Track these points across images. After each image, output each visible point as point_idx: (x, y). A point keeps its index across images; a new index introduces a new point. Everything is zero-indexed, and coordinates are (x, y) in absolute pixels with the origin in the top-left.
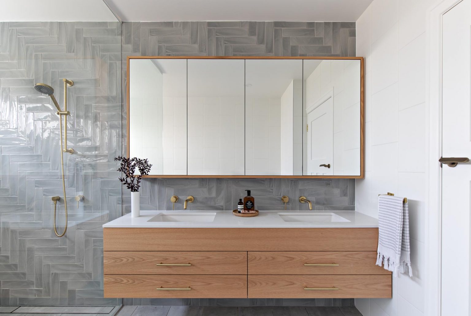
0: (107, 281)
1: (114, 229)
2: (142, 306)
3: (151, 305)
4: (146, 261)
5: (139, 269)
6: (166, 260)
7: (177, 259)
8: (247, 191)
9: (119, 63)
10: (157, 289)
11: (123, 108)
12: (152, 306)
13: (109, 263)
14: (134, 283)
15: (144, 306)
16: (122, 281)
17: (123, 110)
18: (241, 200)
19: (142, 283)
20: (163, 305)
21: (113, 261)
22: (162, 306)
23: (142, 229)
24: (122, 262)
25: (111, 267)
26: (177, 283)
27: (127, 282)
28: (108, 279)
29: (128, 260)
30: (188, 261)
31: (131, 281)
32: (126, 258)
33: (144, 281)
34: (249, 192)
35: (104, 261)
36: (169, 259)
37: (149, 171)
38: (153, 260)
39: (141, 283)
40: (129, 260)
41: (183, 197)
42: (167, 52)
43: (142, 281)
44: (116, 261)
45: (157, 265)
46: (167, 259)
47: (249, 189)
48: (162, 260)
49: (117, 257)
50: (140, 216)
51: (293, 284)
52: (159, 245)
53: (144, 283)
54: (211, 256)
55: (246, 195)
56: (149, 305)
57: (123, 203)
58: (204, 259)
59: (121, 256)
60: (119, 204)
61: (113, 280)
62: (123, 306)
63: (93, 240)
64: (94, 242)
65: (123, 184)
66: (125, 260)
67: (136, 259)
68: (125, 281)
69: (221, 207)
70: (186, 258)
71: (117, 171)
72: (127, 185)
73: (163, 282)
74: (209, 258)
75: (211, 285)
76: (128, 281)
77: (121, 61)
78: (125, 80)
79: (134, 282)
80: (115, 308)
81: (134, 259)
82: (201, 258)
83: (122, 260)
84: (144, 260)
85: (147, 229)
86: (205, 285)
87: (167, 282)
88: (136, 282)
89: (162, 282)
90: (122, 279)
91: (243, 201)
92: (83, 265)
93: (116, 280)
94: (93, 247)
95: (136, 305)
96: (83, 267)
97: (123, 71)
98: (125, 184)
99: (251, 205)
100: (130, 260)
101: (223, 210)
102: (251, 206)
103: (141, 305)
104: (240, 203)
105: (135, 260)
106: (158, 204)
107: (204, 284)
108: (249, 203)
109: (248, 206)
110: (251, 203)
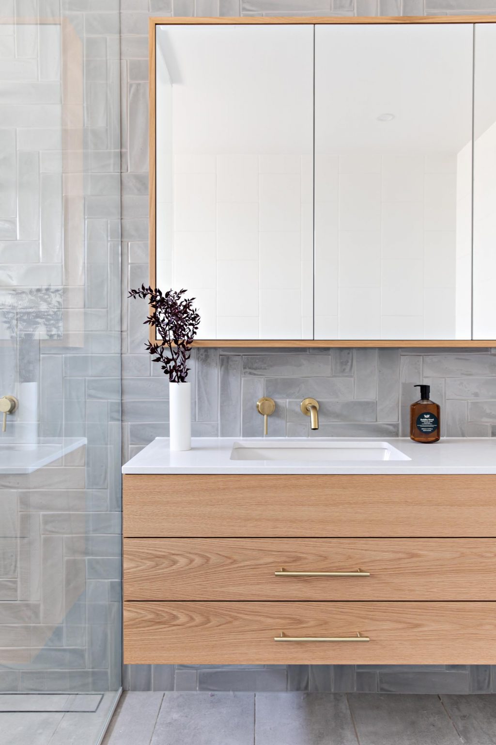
0: (134, 619)
1: (154, 476)
2: (175, 693)
3: (202, 689)
4: (242, 564)
5: (221, 587)
6: (294, 561)
7: (326, 558)
8: (419, 388)
9: (112, 39)
10: (276, 639)
11: (124, 160)
12: (202, 692)
13: (139, 568)
14: (209, 625)
15: (182, 693)
16: (175, 617)
17: (124, 167)
19: (230, 622)
20: (233, 691)
21: (149, 563)
22: (231, 693)
23: (232, 478)
24: (174, 567)
25: (143, 580)
26: (326, 623)
27: (188, 622)
28: (135, 612)
29: (192, 561)
30: (357, 564)
31: (198, 619)
32: (187, 558)
33: (236, 618)
35: (125, 566)
36: (305, 558)
37: (195, 330)
38: (262, 561)
39: (227, 623)
40: (194, 563)
41: (288, 400)
42: (244, 9)
43: (231, 619)
44: (157, 565)
45: (277, 576)
46: (297, 559)
48: (285, 562)
49: (163, 554)
50: (192, 449)
52: (277, 520)
53: (236, 623)
54: (420, 550)
56: (196, 691)
57: (125, 418)
58: (400, 559)
59: (173, 552)
60: (113, 419)
61: (150, 616)
62: (124, 692)
63: (44, 516)
64: (46, 522)
65: (154, 361)
66: (182, 561)
67: (214, 559)
68: (183, 619)
69: (391, 428)
70: (350, 557)
71: (145, 323)
72: (161, 364)
73: (288, 621)
74: (413, 556)
75: (421, 629)
76: (192, 619)
77: (120, 33)
78: (131, 86)
79: (208, 621)
80: (105, 697)
81: (208, 559)
82: (391, 556)
83: (175, 562)
84: (235, 562)
85: (247, 478)
86: (403, 629)
87: (300, 622)
88: (214, 621)
89: (283, 621)
90: (175, 613)
92: (15, 582)
93: (158, 615)
94: (42, 536)
95: (159, 690)
96: (16, 590)
97: (124, 62)
98: (158, 360)
99: (433, 423)
100: (198, 561)
101: (397, 435)
102: (433, 426)
103: (172, 689)
105: (211, 562)
106: (221, 419)
107: (401, 626)
108: (426, 420)
109: (423, 428)
110: (433, 420)
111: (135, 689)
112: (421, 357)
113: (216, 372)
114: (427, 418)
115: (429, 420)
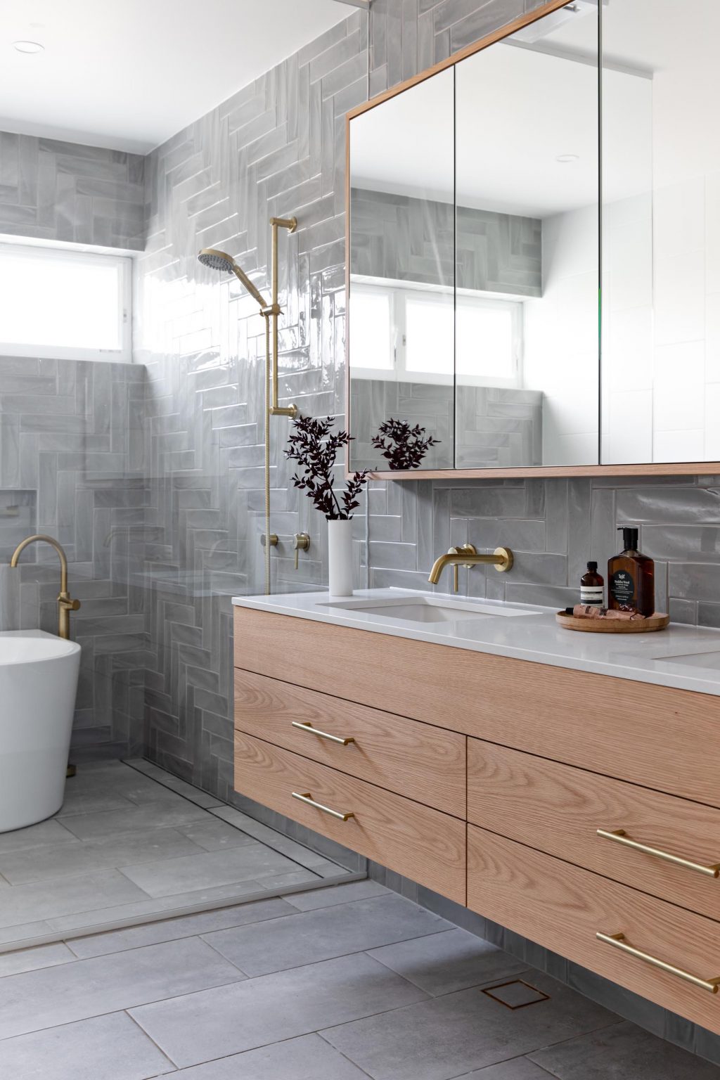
0: (238, 748)
4: (288, 712)
5: (278, 732)
7: (333, 720)
8: (622, 531)
13: (241, 699)
16: (257, 754)
18: (592, 566)
19: (282, 771)
21: (245, 696)
24: (256, 703)
25: (243, 711)
26: (334, 793)
28: (239, 742)
30: (351, 732)
31: (267, 761)
32: (262, 695)
33: (286, 768)
34: (631, 536)
36: (321, 717)
38: (298, 712)
40: (265, 701)
43: (283, 768)
44: (249, 698)
46: (317, 715)
47: (632, 521)
48: (311, 717)
49: (251, 688)
51: (584, 907)
53: (286, 772)
54: (392, 728)
55: (618, 547)
57: (370, 561)
58: (378, 735)
59: (256, 687)
60: (363, 563)
61: (245, 749)
66: (260, 699)
68: (260, 757)
70: (347, 723)
74: (387, 734)
76: (264, 760)
79: (272, 765)
81: (272, 700)
82: (373, 729)
83: (256, 698)
84: (285, 707)
86: (380, 821)
87: (318, 786)
88: (275, 766)
89: (310, 782)
90: (257, 750)
91: (603, 571)
93: (249, 748)
104: (592, 578)
105: (273, 703)
107: (379, 817)
108: (620, 582)
109: (618, 594)
110: (629, 583)
111: (375, 879)
112: (614, 491)
113: (431, 512)
114: (622, 580)
115: (624, 582)
